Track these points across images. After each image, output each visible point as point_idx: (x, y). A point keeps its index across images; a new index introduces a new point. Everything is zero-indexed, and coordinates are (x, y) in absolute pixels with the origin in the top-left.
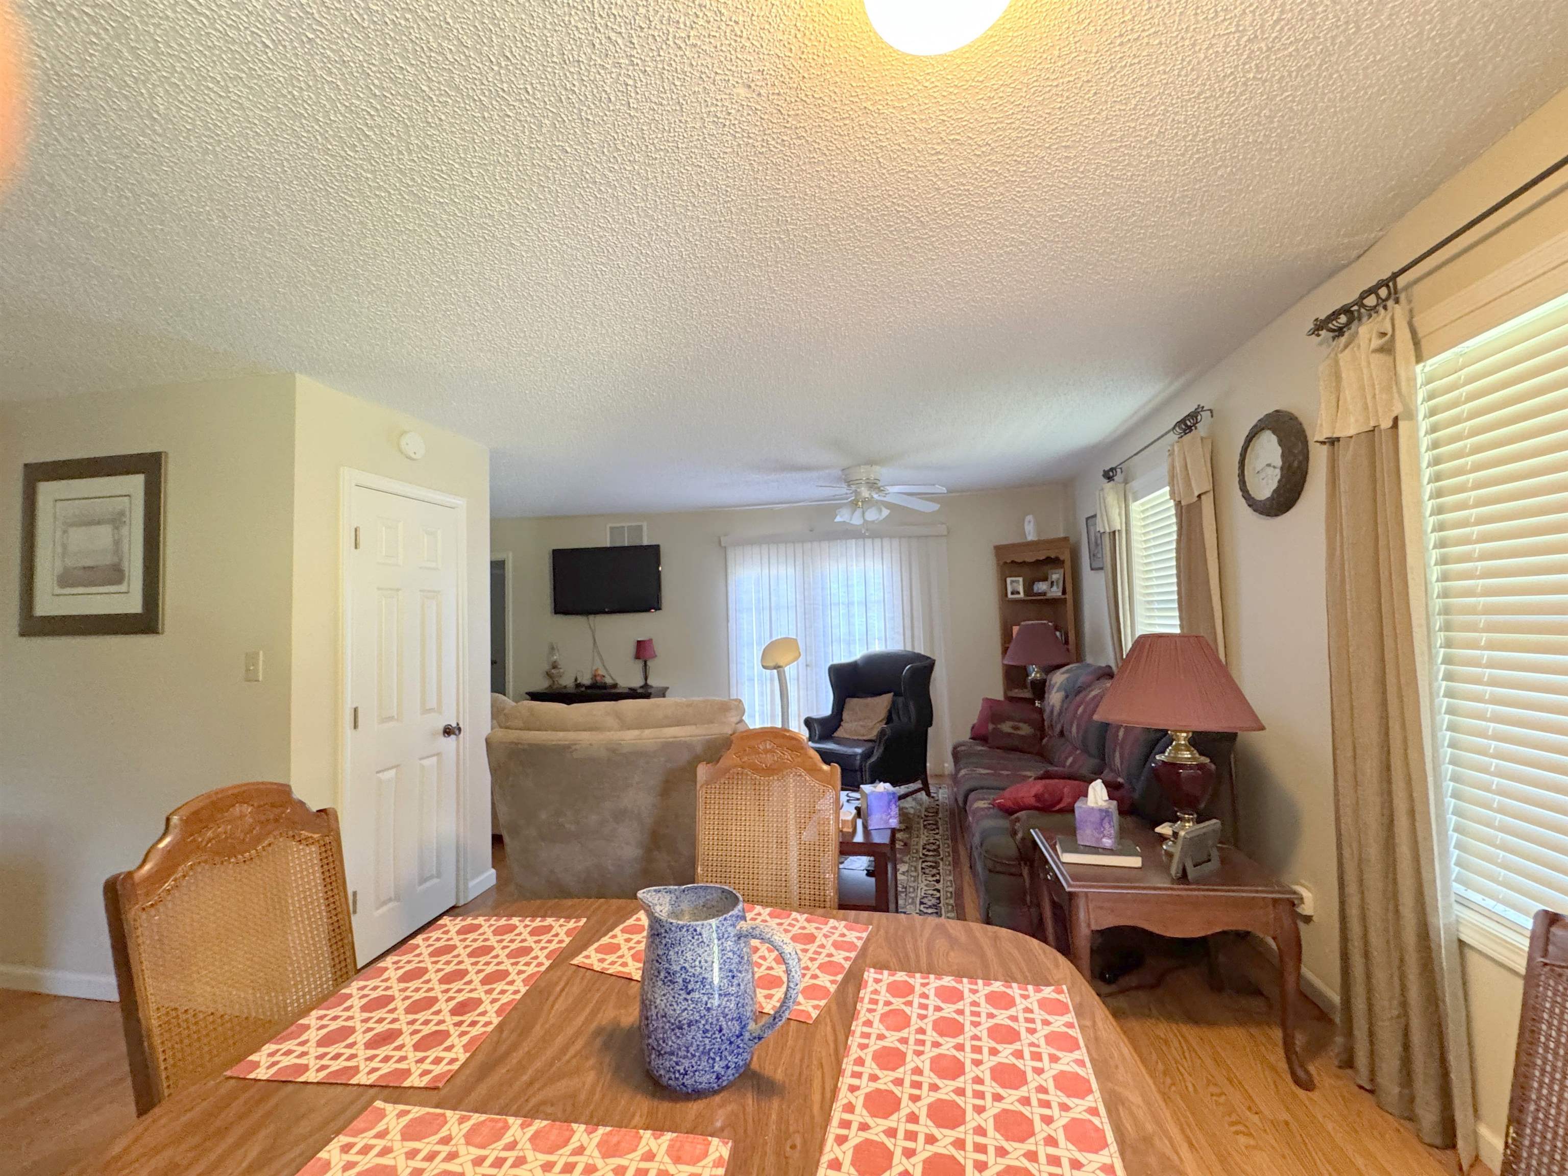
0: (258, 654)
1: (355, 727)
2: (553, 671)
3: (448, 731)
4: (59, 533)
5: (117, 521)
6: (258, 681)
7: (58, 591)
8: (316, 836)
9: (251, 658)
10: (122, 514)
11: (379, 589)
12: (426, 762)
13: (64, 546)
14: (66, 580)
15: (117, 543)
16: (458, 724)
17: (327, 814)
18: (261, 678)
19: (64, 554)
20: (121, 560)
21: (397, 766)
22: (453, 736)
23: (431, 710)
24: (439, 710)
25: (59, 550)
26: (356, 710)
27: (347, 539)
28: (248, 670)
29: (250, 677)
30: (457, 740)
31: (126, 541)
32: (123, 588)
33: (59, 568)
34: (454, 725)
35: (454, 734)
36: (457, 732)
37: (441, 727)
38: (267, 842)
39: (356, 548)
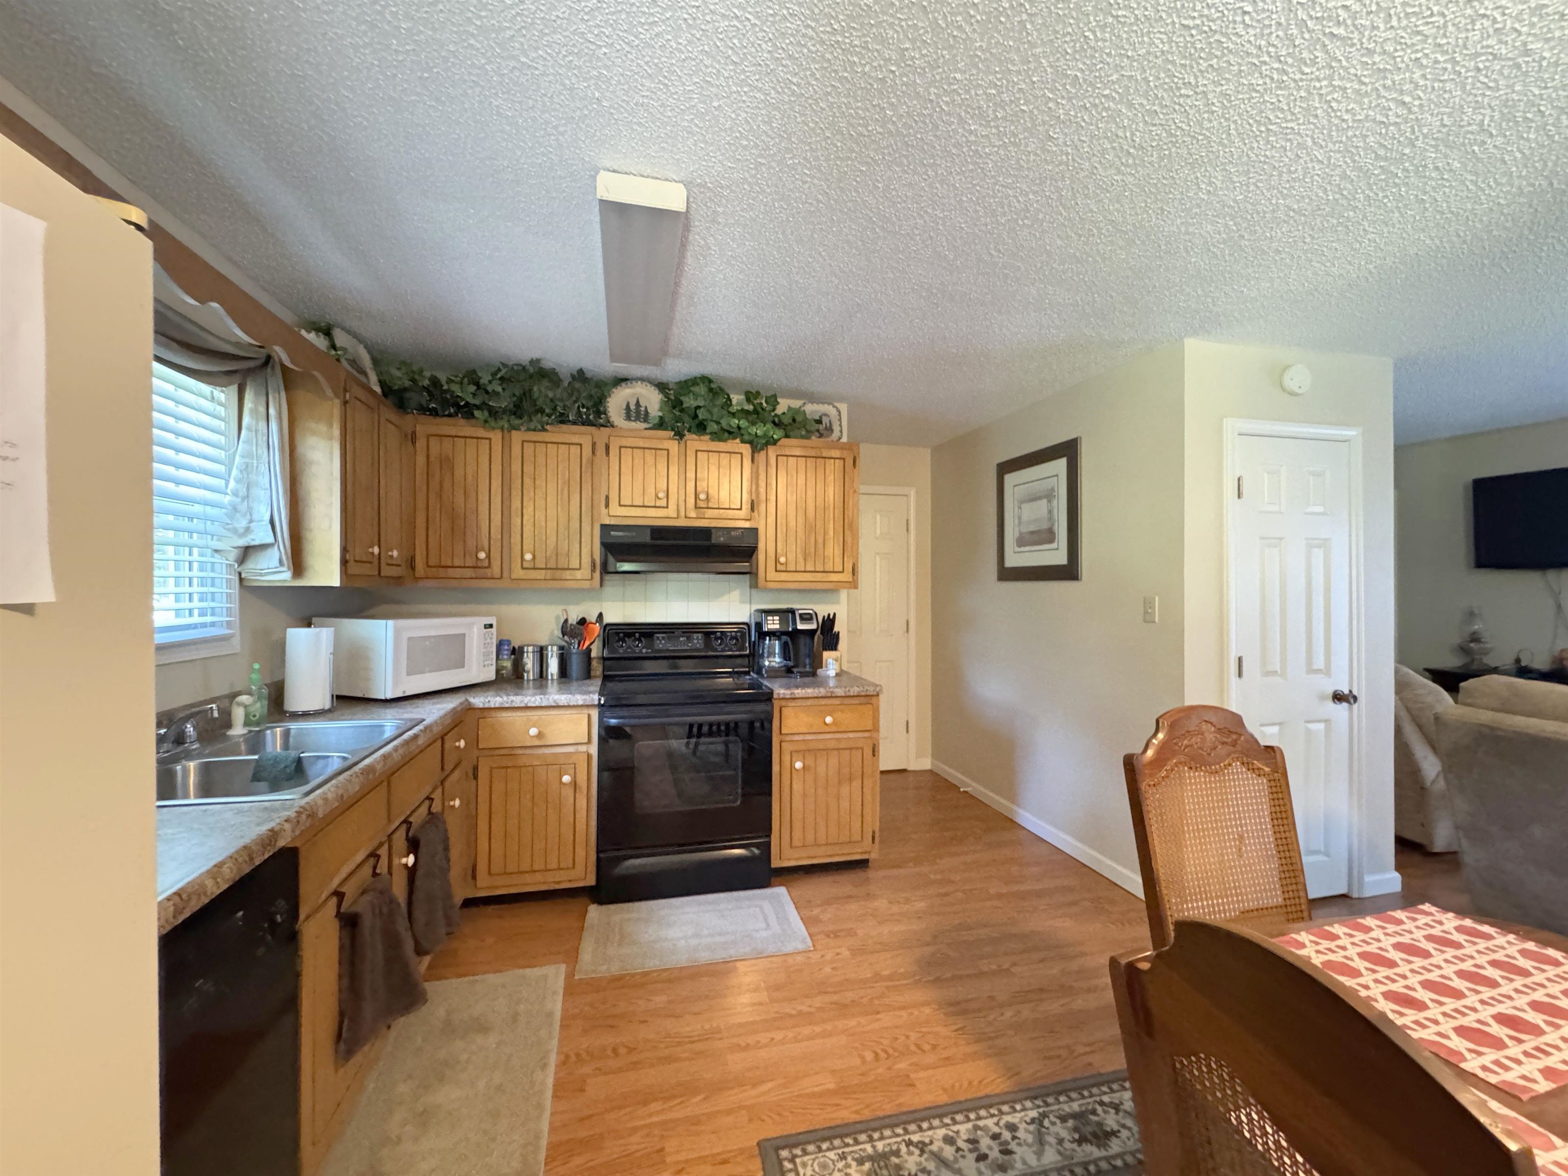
0: (1154, 598)
1: (1240, 675)
2: (1472, 645)
3: (1338, 697)
4: (1016, 509)
5: (1049, 496)
6: (1154, 622)
7: (1017, 549)
8: (1267, 769)
9: (1148, 604)
10: (1053, 490)
11: (1262, 538)
12: (1312, 726)
13: (1020, 518)
14: (1022, 542)
15: (1050, 512)
16: (1351, 691)
17: (1274, 752)
18: (1157, 620)
19: (1020, 523)
20: (1053, 524)
21: (1280, 724)
22: (1345, 705)
23: (1318, 671)
24: (1327, 671)
25: (1017, 522)
26: (1240, 659)
27: (1230, 489)
28: (1146, 612)
29: (1148, 618)
30: (1351, 710)
31: (1055, 511)
32: (1054, 545)
33: (1017, 534)
34: (1346, 692)
35: (1349, 702)
36: (1352, 701)
37: (1330, 691)
38: (1226, 762)
39: (1239, 497)
